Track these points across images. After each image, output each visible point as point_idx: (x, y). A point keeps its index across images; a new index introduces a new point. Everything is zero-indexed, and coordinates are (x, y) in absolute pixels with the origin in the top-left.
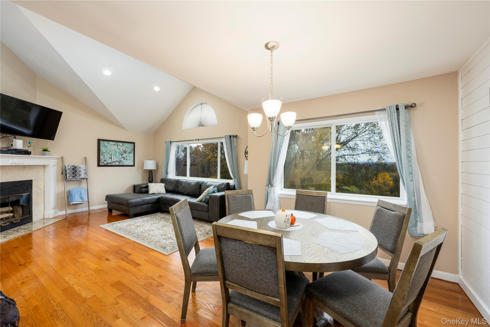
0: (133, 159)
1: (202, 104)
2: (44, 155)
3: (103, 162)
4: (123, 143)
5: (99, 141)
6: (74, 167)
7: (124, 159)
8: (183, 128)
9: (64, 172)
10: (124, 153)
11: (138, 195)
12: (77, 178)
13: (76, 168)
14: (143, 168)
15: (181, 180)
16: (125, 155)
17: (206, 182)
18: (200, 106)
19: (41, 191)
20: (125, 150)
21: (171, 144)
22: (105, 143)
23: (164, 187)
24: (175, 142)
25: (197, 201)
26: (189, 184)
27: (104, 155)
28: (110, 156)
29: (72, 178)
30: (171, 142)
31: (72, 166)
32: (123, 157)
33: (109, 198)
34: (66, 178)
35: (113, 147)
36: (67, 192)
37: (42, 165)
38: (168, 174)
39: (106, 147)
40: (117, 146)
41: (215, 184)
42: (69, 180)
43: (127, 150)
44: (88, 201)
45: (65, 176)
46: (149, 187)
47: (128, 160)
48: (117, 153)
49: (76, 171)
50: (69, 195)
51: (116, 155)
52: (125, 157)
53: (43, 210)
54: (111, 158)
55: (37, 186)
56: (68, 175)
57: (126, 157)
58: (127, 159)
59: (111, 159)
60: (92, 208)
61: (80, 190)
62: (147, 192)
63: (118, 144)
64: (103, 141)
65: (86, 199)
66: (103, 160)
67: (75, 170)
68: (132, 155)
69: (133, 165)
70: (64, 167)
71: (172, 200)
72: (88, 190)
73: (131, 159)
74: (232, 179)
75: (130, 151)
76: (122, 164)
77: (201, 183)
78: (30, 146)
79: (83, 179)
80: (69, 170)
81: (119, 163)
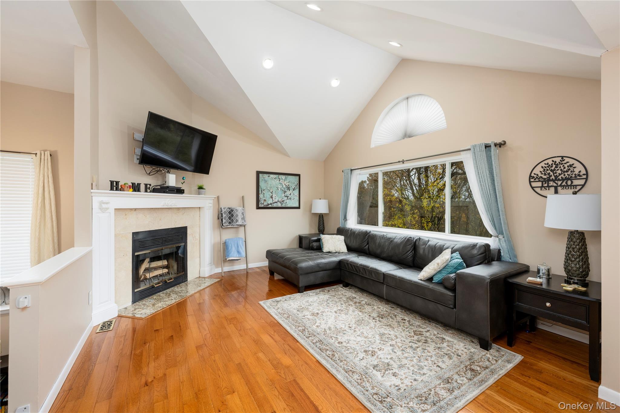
0: (298, 198)
1: (407, 98)
2: (199, 194)
3: (262, 203)
4: (286, 176)
5: (258, 173)
6: (231, 210)
7: (287, 197)
8: (373, 146)
9: (220, 217)
10: (287, 190)
11: (308, 253)
12: (234, 225)
13: (232, 211)
14: (311, 212)
15: (373, 232)
16: (288, 193)
17: (427, 239)
18: (405, 102)
19: (196, 241)
20: (289, 185)
21: (351, 172)
22: (265, 177)
23: (344, 241)
24: (358, 170)
25: (421, 280)
26: (390, 241)
27: (264, 193)
28: (271, 194)
29: (229, 224)
30: (351, 170)
31: (228, 208)
32: (286, 196)
33: (270, 255)
34: (222, 225)
35: (274, 182)
36: (223, 243)
37: (197, 208)
38: (346, 220)
39: (266, 181)
40: (278, 180)
41: (452, 244)
42: (225, 227)
43: (291, 185)
44: (246, 257)
45: (221, 221)
46: (323, 240)
47: (292, 200)
48: (279, 190)
49: (232, 215)
50: (225, 247)
51: (278, 192)
52: (288, 196)
53: (199, 265)
54: (272, 197)
55: (192, 234)
56: (224, 221)
57: (290, 196)
58: (290, 199)
59: (271, 199)
60: (251, 266)
61: (237, 242)
62: (319, 249)
63: (280, 176)
64: (262, 174)
65: (244, 254)
66: (263, 200)
67: (231, 212)
68: (296, 192)
69: (298, 206)
70: (220, 210)
71: (364, 269)
72: (245, 242)
73: (295, 197)
74: (491, 236)
75: (294, 187)
76: (285, 206)
77: (415, 240)
78: (184, 182)
79: (241, 225)
80: (225, 214)
81: (282, 204)
